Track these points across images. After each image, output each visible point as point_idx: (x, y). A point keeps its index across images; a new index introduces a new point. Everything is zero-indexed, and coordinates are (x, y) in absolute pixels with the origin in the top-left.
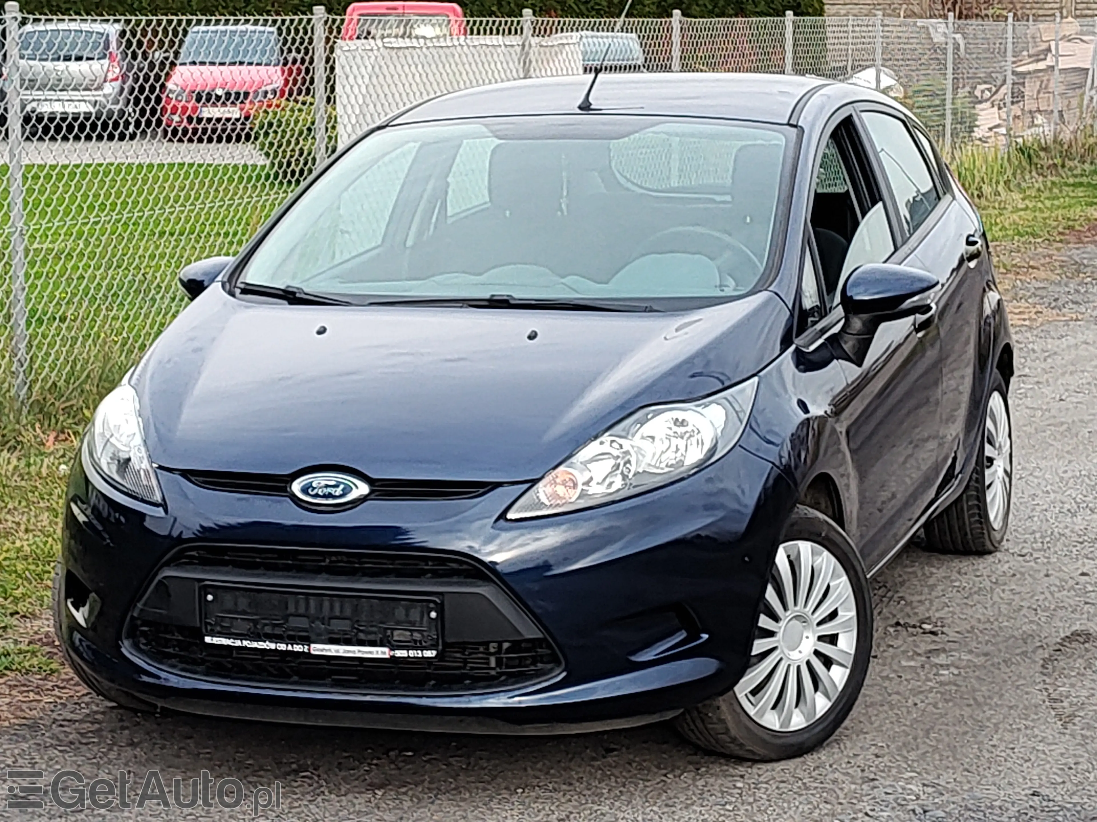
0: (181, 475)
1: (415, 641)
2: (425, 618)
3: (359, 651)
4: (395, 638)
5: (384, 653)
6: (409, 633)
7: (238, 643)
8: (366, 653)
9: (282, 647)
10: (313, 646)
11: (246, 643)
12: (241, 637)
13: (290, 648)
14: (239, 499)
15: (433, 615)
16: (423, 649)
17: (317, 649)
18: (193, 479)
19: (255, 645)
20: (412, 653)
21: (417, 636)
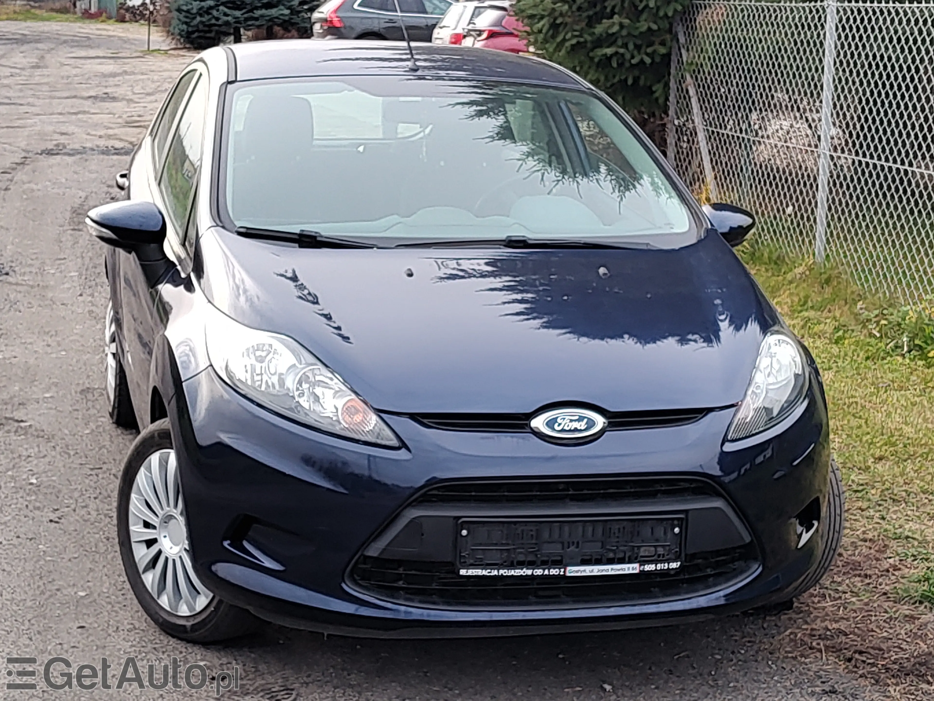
0: (410, 418)
1: (659, 556)
2: (669, 535)
3: (612, 569)
4: (642, 554)
5: (633, 569)
6: (653, 549)
7: (495, 573)
8: (619, 570)
9: (539, 572)
10: (569, 568)
11: (502, 572)
12: (499, 566)
13: (546, 572)
14: (483, 438)
15: (677, 530)
16: (668, 561)
17: (573, 571)
18: (425, 421)
19: (512, 573)
20: (659, 566)
21: (661, 551)
